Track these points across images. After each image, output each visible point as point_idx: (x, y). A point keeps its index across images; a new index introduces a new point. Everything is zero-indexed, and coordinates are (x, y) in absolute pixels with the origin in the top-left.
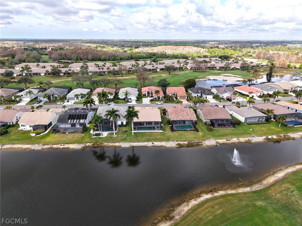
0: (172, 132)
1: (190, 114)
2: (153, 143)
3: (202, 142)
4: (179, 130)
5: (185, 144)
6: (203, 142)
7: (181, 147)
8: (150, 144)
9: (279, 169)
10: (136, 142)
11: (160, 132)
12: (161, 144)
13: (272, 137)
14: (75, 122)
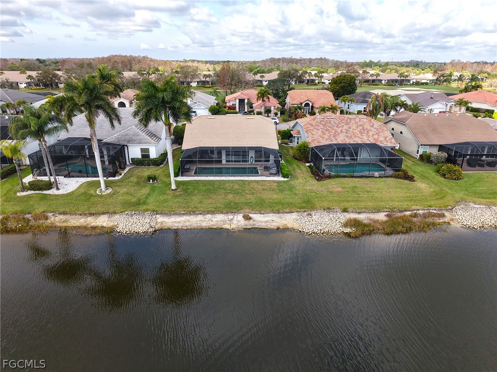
0: (318, 180)
1: (370, 130)
2: (247, 218)
3: (443, 216)
4: (345, 177)
5: (376, 221)
6: (447, 214)
7: (363, 234)
8: (235, 222)
10: (179, 214)
11: (274, 181)
12: (279, 220)
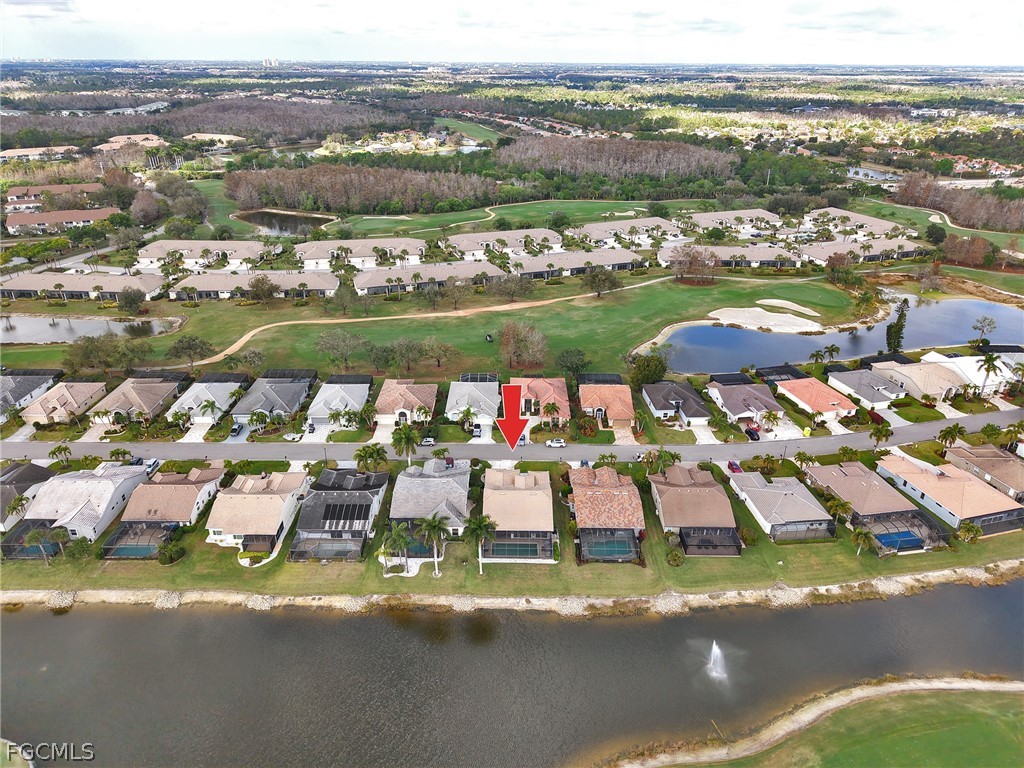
0: (578, 565)
1: (628, 509)
2: (528, 601)
3: (649, 602)
4: (597, 561)
5: (605, 606)
6: (652, 601)
8: (520, 604)
9: (812, 697)
11: (548, 565)
12: (547, 603)
13: (827, 590)
14: (340, 528)
